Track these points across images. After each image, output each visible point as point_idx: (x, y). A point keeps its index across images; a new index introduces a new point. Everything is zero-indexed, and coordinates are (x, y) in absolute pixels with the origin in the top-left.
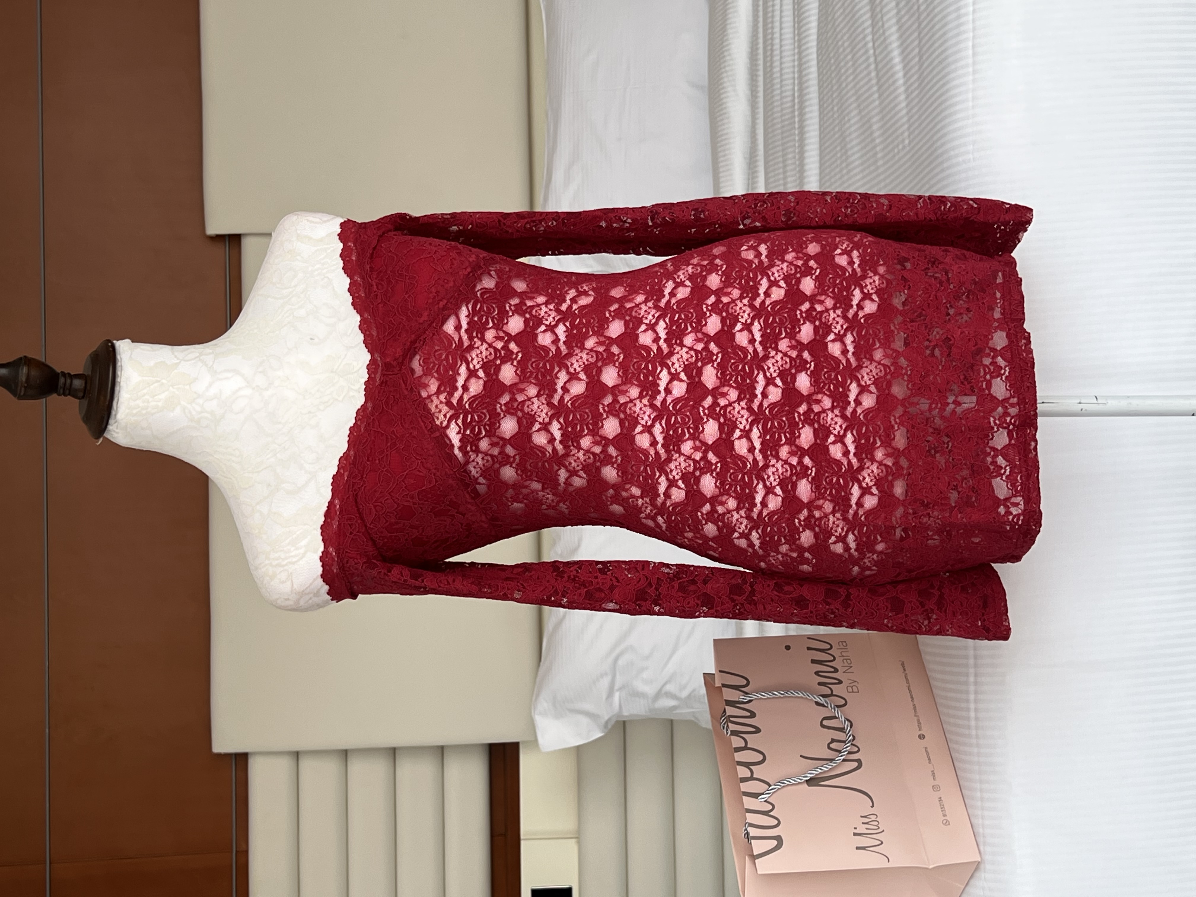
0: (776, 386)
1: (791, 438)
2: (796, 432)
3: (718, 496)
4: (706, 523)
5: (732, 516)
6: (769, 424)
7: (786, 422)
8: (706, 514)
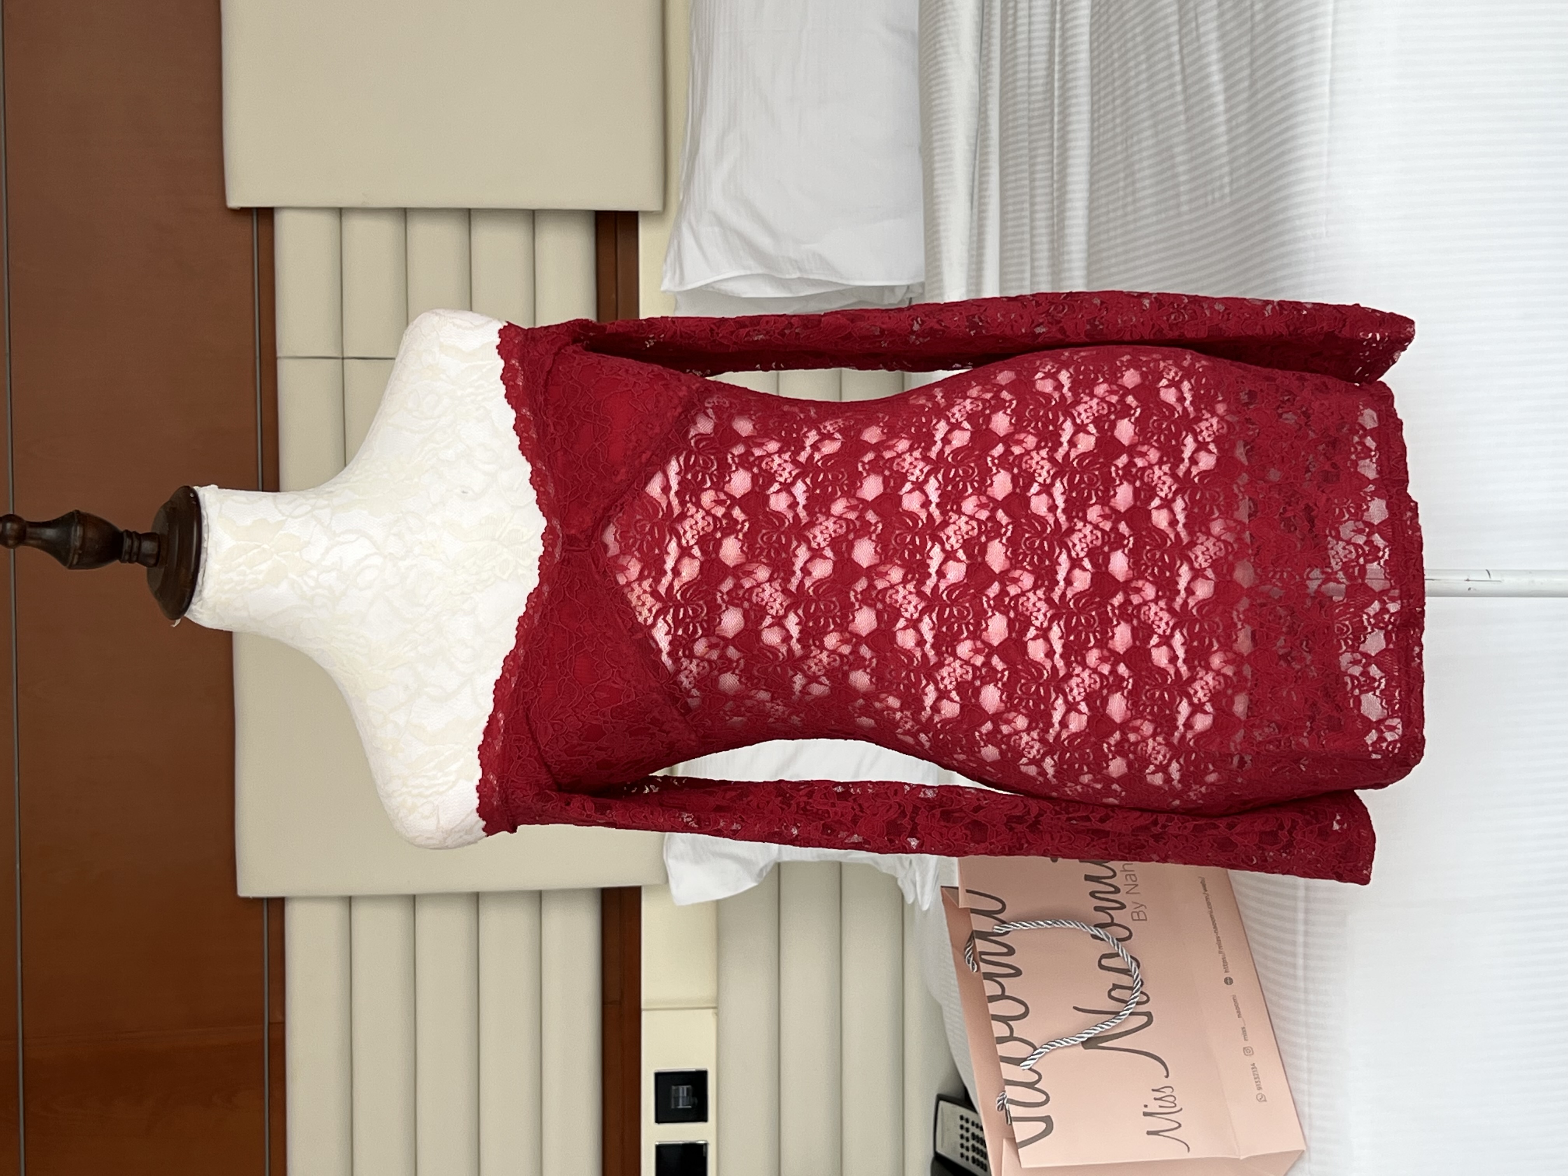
0: (1084, 569)
1: (1102, 639)
2: (1109, 630)
3: (1003, 713)
4: (986, 745)
5: (1021, 738)
6: (1074, 621)
7: (1096, 618)
8: (986, 735)
